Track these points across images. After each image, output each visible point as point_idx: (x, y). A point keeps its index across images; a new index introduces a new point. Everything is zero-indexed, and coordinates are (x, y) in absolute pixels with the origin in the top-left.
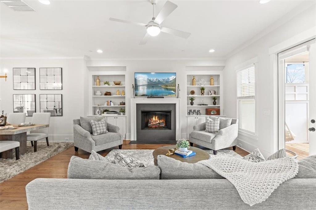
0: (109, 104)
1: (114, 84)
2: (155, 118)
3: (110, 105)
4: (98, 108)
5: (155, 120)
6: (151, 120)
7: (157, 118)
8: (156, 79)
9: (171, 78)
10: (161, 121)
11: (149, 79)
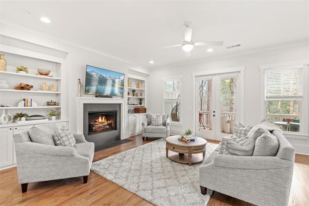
0: (29, 104)
1: (38, 73)
2: (102, 119)
3: (31, 106)
4: (4, 110)
5: (101, 121)
6: (96, 122)
7: (105, 119)
8: (108, 76)
9: (121, 77)
10: (109, 122)
11: (102, 75)
